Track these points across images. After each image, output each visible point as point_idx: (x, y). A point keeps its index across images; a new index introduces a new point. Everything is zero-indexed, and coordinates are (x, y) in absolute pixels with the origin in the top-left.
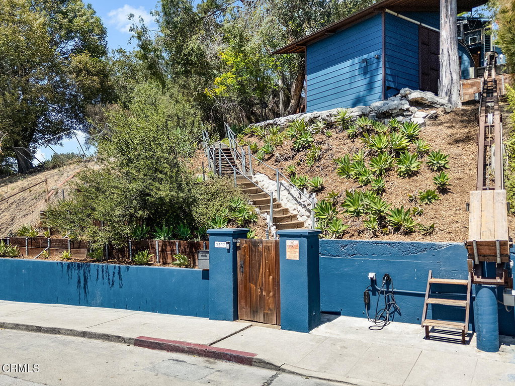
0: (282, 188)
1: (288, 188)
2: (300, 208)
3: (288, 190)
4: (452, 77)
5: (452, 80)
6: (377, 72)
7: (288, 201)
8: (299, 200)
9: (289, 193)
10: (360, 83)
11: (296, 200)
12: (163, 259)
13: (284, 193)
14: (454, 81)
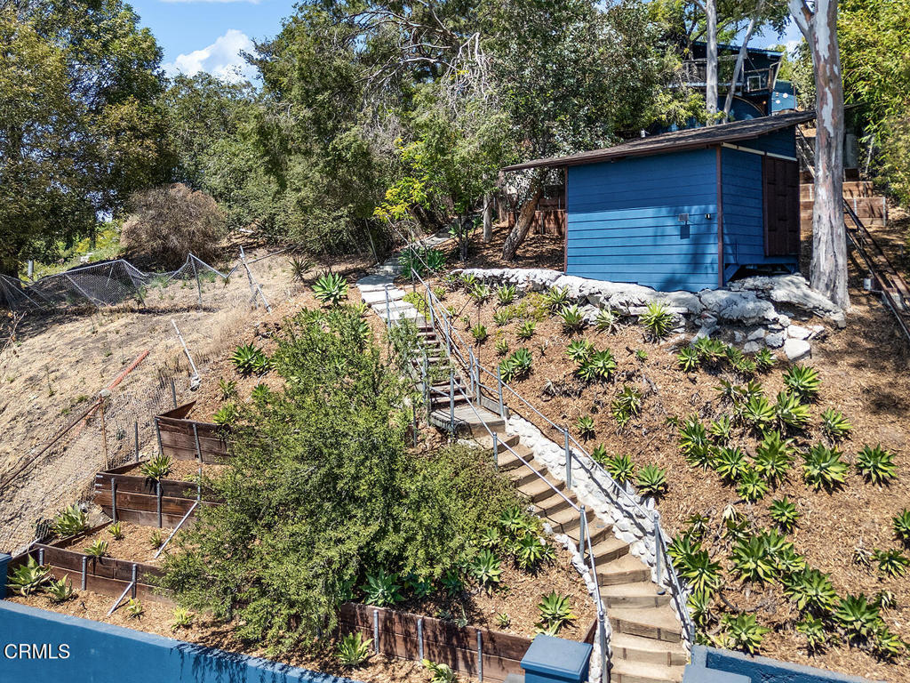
0: (575, 464)
1: (587, 467)
2: (618, 514)
3: (587, 471)
4: (836, 261)
5: (836, 266)
6: (709, 240)
7: (590, 492)
8: (614, 497)
9: (591, 477)
10: (674, 250)
11: (608, 495)
12: (385, 645)
13: (579, 475)
14: (840, 267)
